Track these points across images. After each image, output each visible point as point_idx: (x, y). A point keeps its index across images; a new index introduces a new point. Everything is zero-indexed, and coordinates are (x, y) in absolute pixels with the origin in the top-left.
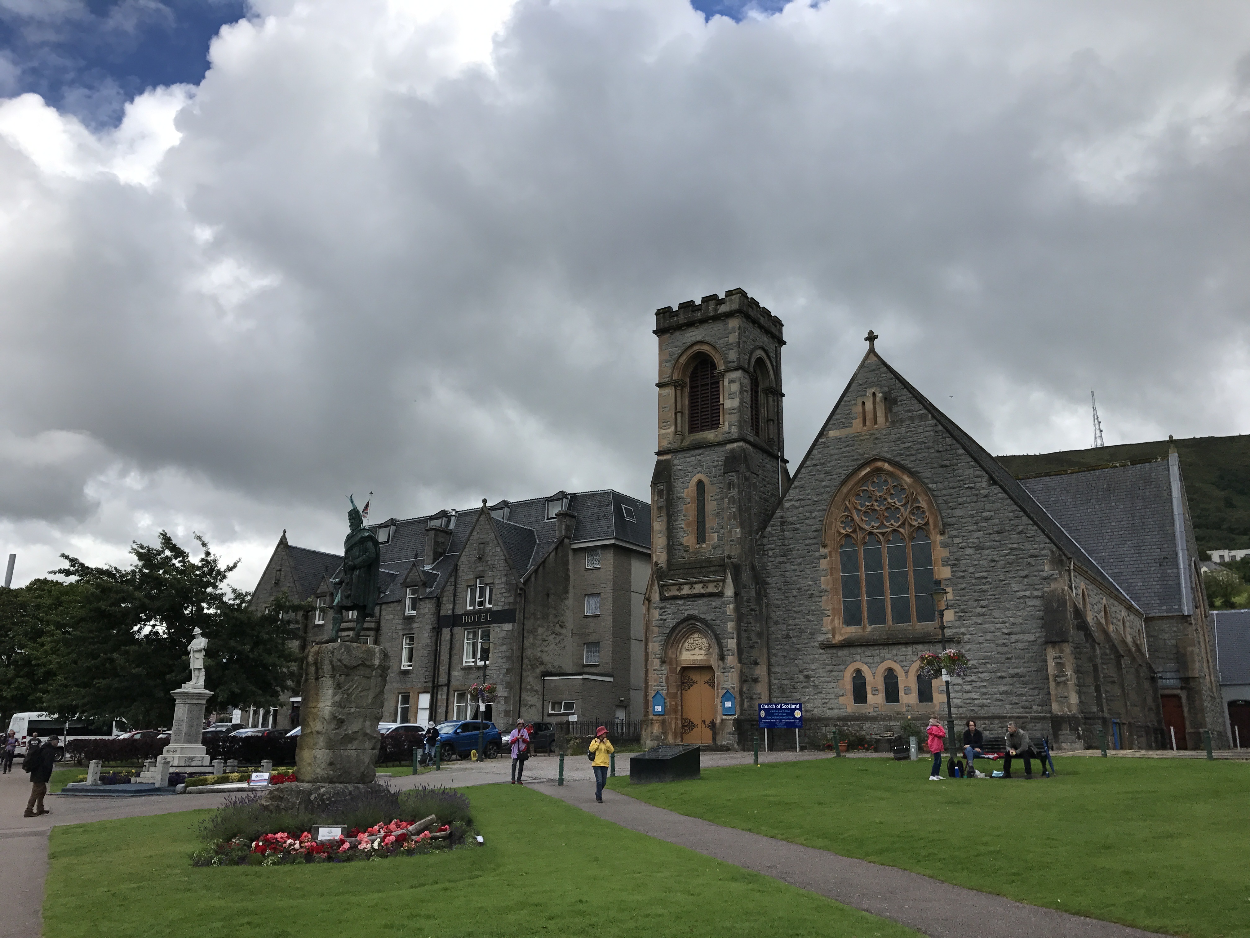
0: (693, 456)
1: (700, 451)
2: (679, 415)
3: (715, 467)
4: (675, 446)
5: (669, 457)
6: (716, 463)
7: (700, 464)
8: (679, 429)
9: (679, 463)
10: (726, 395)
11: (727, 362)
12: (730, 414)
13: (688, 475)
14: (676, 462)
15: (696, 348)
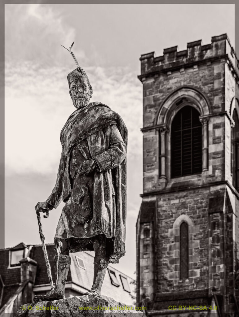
0: (177, 198)
1: (184, 193)
2: (163, 159)
3: (199, 208)
4: (160, 188)
5: (154, 199)
6: (199, 205)
7: (184, 205)
8: (163, 173)
9: (163, 204)
10: (211, 140)
11: (211, 108)
12: (214, 158)
13: (172, 216)
14: (161, 203)
15: (180, 94)
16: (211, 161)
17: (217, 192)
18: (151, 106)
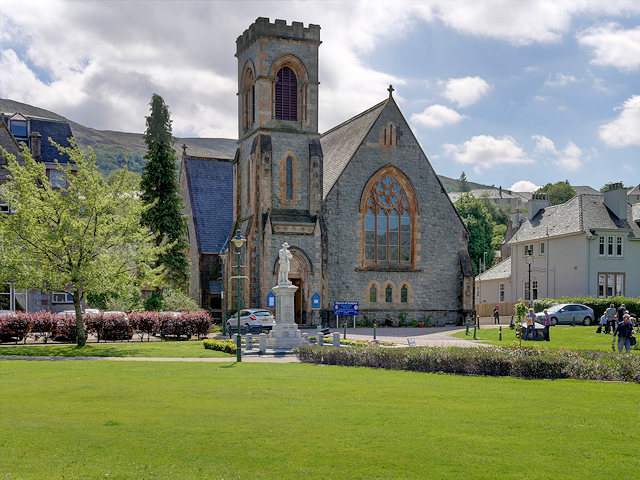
0: (284, 136)
1: (291, 135)
2: (274, 104)
3: (300, 148)
4: (273, 127)
5: (268, 134)
6: (301, 146)
7: (290, 144)
8: (274, 115)
9: (275, 139)
10: (308, 99)
13: (281, 150)
14: (273, 139)
15: (288, 58)
16: (308, 115)
17: (313, 141)
18: (266, 60)
